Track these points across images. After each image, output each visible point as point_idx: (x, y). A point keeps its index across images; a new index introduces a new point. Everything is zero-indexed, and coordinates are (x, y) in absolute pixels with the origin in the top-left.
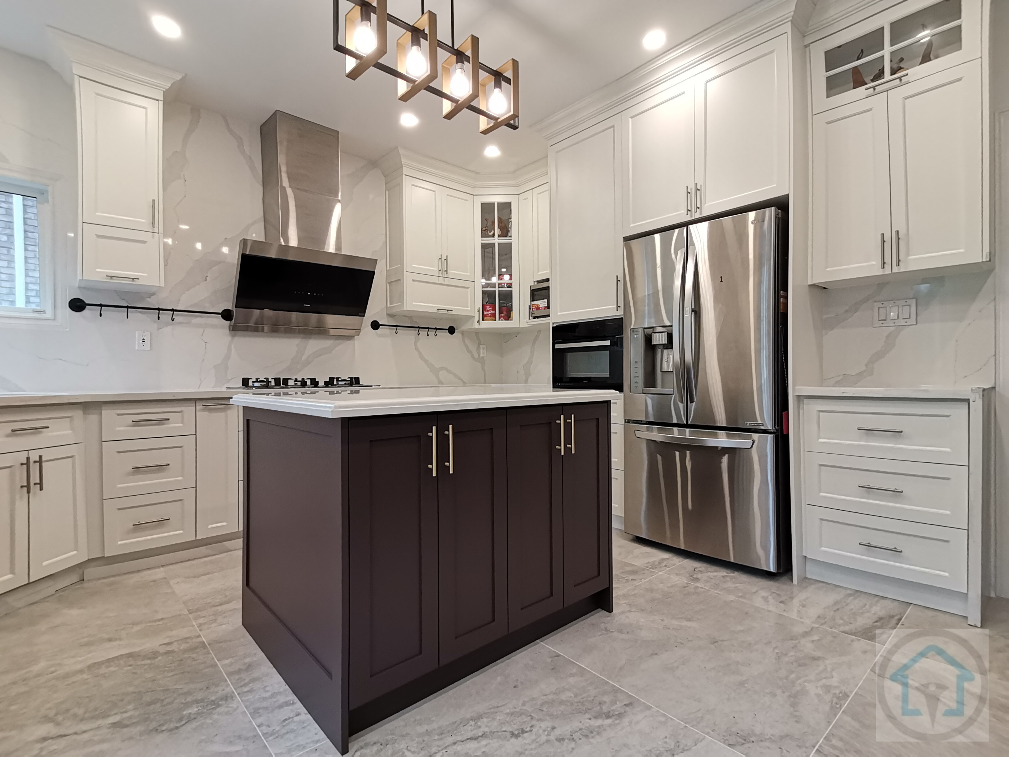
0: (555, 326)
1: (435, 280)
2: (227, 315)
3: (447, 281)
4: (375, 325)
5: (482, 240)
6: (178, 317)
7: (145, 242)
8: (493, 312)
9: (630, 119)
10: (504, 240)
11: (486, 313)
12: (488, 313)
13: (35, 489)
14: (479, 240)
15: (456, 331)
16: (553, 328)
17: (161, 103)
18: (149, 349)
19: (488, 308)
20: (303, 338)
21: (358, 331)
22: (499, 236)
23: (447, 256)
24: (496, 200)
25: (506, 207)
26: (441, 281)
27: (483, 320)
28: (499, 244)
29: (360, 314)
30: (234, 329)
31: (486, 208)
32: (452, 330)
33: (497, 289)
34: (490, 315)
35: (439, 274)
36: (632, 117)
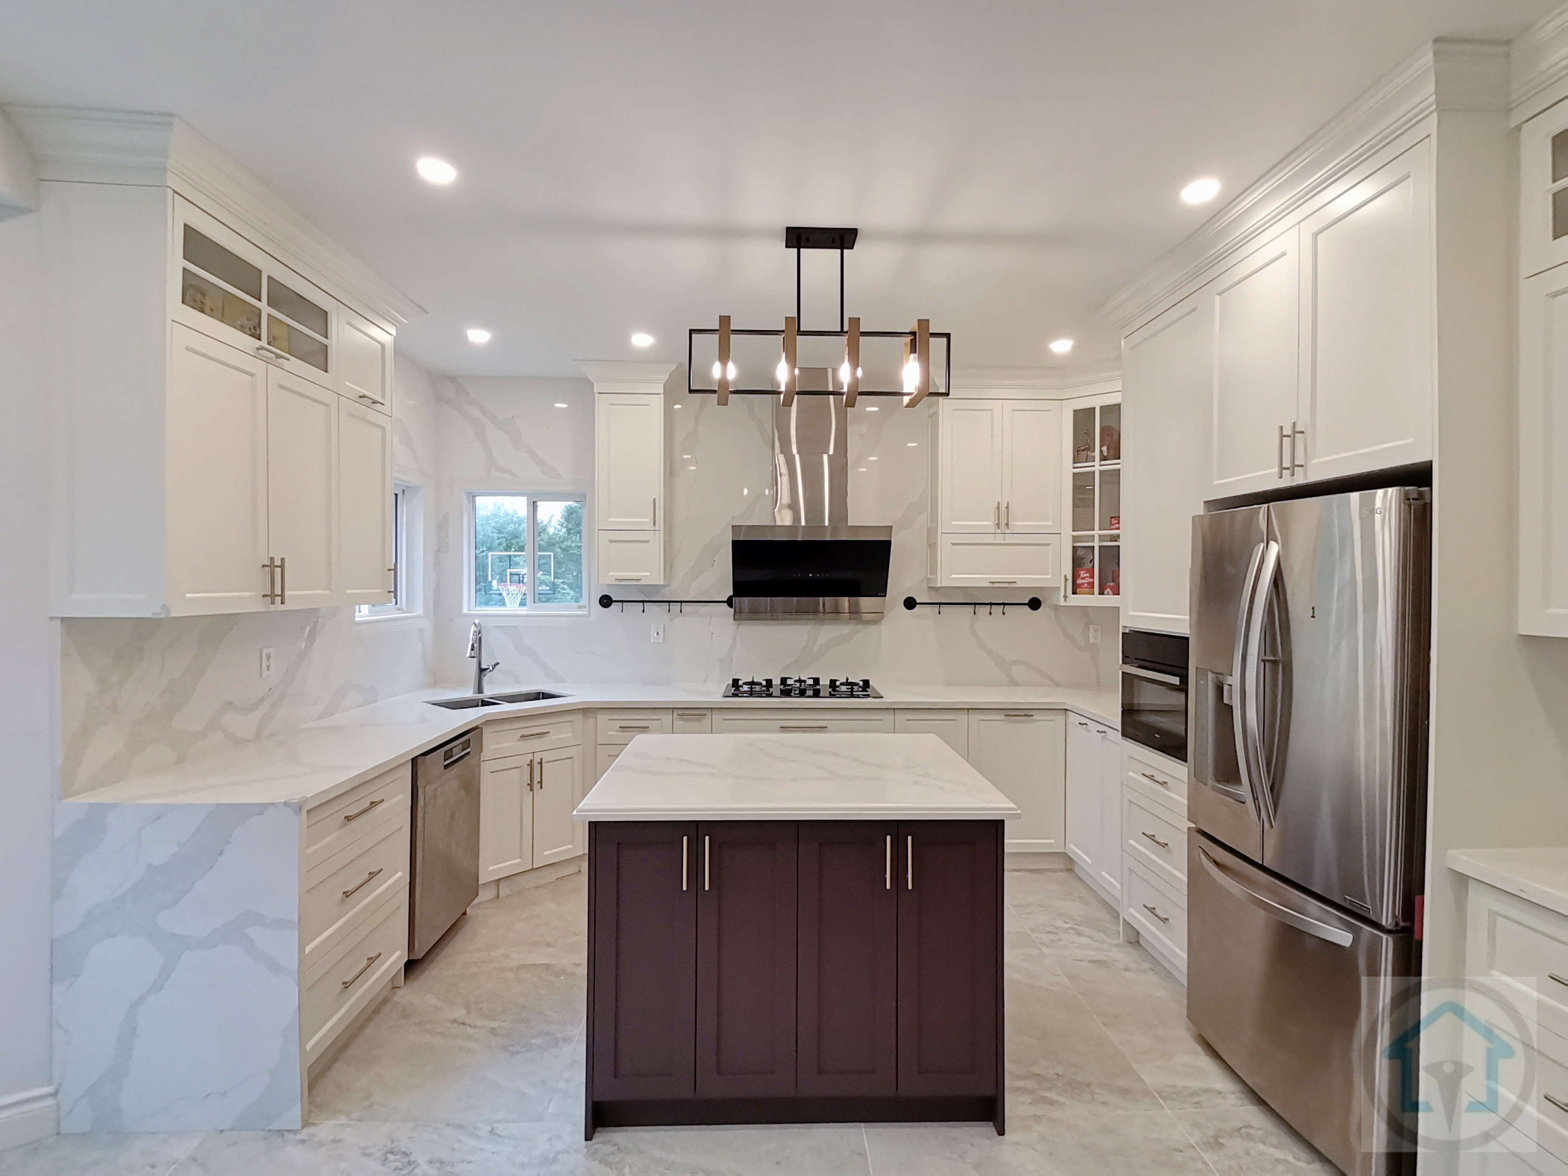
0: (1127, 631)
1: (990, 539)
2: (729, 602)
3: (1009, 539)
4: (910, 603)
5: (1074, 468)
6: (686, 608)
7: (647, 541)
8: (1091, 580)
9: (1217, 297)
10: (1110, 465)
11: (1079, 581)
12: (1083, 581)
13: (536, 786)
14: (1068, 468)
15: (1042, 604)
16: (1123, 634)
17: (662, 396)
18: (662, 642)
19: (1083, 574)
20: (815, 625)
21: (880, 614)
22: (1103, 458)
23: (1008, 503)
24: (1096, 403)
25: (1112, 411)
26: (999, 539)
27: (1074, 593)
28: (1101, 472)
29: (879, 594)
30: (738, 616)
31: (1083, 418)
32: (1035, 604)
33: (1096, 544)
34: (1086, 585)
35: (995, 530)
36: (1220, 294)
